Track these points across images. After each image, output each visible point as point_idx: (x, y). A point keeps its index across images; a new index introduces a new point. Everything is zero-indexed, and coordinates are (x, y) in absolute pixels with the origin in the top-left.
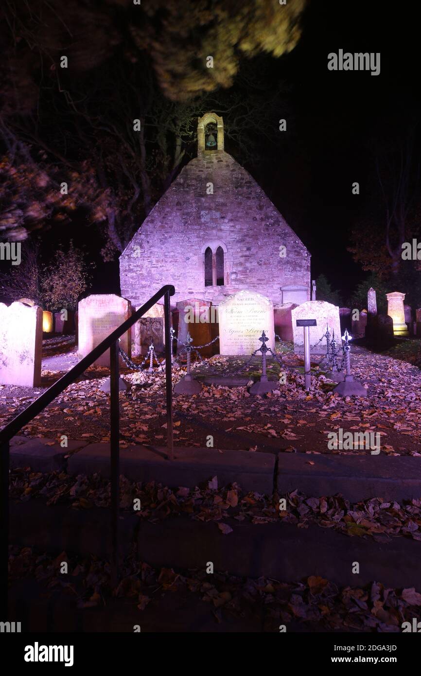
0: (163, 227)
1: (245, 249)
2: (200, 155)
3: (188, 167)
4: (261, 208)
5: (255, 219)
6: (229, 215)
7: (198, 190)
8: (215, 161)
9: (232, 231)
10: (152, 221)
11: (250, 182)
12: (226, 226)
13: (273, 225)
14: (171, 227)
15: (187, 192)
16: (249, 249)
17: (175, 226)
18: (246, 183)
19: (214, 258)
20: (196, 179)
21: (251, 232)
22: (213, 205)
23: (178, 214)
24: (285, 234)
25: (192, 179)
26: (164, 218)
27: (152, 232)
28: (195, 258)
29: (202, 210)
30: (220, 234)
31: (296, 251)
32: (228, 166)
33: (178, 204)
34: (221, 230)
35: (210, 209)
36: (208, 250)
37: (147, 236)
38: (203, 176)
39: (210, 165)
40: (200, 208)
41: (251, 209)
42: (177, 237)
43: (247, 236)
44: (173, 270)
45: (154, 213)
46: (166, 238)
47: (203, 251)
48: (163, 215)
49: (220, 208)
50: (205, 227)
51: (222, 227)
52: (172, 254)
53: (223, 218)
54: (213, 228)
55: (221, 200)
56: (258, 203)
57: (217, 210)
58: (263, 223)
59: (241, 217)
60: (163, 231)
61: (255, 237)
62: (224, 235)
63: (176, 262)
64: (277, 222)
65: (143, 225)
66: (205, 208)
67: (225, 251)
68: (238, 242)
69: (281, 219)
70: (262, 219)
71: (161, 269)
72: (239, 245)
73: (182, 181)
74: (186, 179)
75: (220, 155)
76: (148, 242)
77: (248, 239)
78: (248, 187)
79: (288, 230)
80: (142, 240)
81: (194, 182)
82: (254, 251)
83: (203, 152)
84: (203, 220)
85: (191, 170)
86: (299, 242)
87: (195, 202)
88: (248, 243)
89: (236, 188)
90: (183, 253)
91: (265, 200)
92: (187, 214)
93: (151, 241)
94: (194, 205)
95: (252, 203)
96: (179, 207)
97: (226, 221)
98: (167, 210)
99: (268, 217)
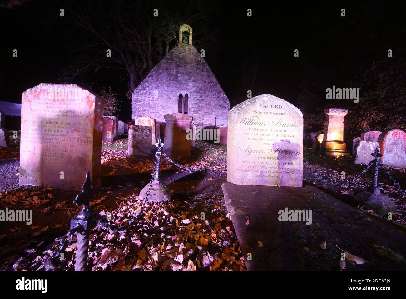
0: (157, 80)
1: (199, 96)
2: (179, 45)
3: (173, 50)
4: (208, 77)
5: (205, 82)
6: (193, 78)
7: (178, 63)
8: (187, 50)
9: (194, 87)
10: (152, 76)
11: (204, 63)
12: (191, 84)
13: (214, 86)
14: (162, 81)
15: (172, 64)
16: (201, 97)
17: (164, 80)
18: (202, 63)
19: (184, 99)
20: (176, 57)
21: (203, 88)
22: (185, 72)
23: (166, 74)
24: (219, 91)
25: (174, 57)
26: (158, 75)
27: (151, 82)
28: (174, 98)
29: (179, 74)
30: (187, 87)
31: (223, 100)
32: (193, 53)
33: (166, 69)
34: (188, 85)
35: (183, 74)
36: (181, 95)
37: (148, 83)
38: (181, 56)
39: (184, 51)
40: (178, 73)
41: (203, 76)
42: (165, 86)
43: (200, 90)
44: (161, 103)
45: (153, 72)
46: (159, 86)
47: (178, 95)
48: (158, 73)
49: (188, 74)
50: (179, 82)
51: (189, 84)
52: (162, 95)
53: (189, 79)
54: (184, 84)
55: (189, 70)
56: (207, 74)
57: (187, 75)
58: (209, 85)
59: (198, 80)
60: (157, 82)
61: (205, 91)
62: (189, 88)
63: (163, 99)
64: (216, 85)
65: (147, 77)
66: (180, 73)
67: (189, 96)
68: (196, 92)
69: (218, 84)
70: (209, 83)
71: (155, 102)
72: (196, 94)
73: (169, 57)
74: (171, 56)
75: (190, 47)
76: (149, 87)
77: (201, 92)
78: (203, 66)
79: (221, 89)
80: (146, 85)
81: (175, 59)
82: (203, 97)
83: (181, 44)
84: (179, 79)
85: (174, 52)
86: (225, 96)
87: (176, 69)
88: (201, 93)
89: (197, 65)
90: (167, 95)
91: (211, 73)
92: (171, 75)
93: (150, 87)
94: (175, 71)
95: (205, 74)
96: (167, 71)
97: (191, 81)
98: (161, 71)
99: (211, 82)
